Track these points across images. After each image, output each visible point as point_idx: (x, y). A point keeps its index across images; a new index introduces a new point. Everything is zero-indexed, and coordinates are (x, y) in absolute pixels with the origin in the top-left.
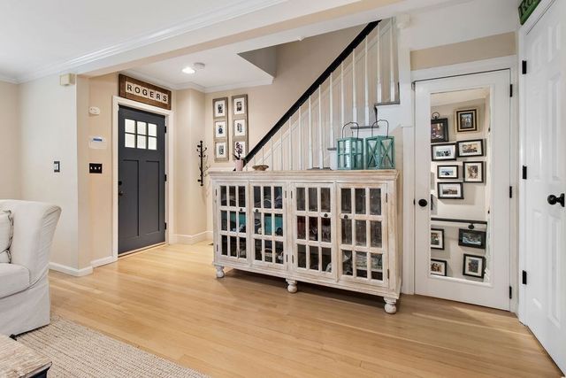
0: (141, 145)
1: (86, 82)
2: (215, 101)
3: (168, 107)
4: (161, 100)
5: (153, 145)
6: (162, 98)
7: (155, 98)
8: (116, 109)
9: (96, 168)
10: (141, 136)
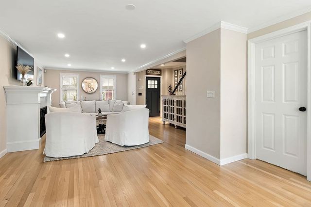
0: (153, 87)
1: (138, 74)
2: (175, 71)
3: (161, 75)
4: (158, 73)
5: (156, 87)
6: (158, 72)
7: (156, 73)
8: (145, 78)
9: (140, 94)
10: (153, 84)
